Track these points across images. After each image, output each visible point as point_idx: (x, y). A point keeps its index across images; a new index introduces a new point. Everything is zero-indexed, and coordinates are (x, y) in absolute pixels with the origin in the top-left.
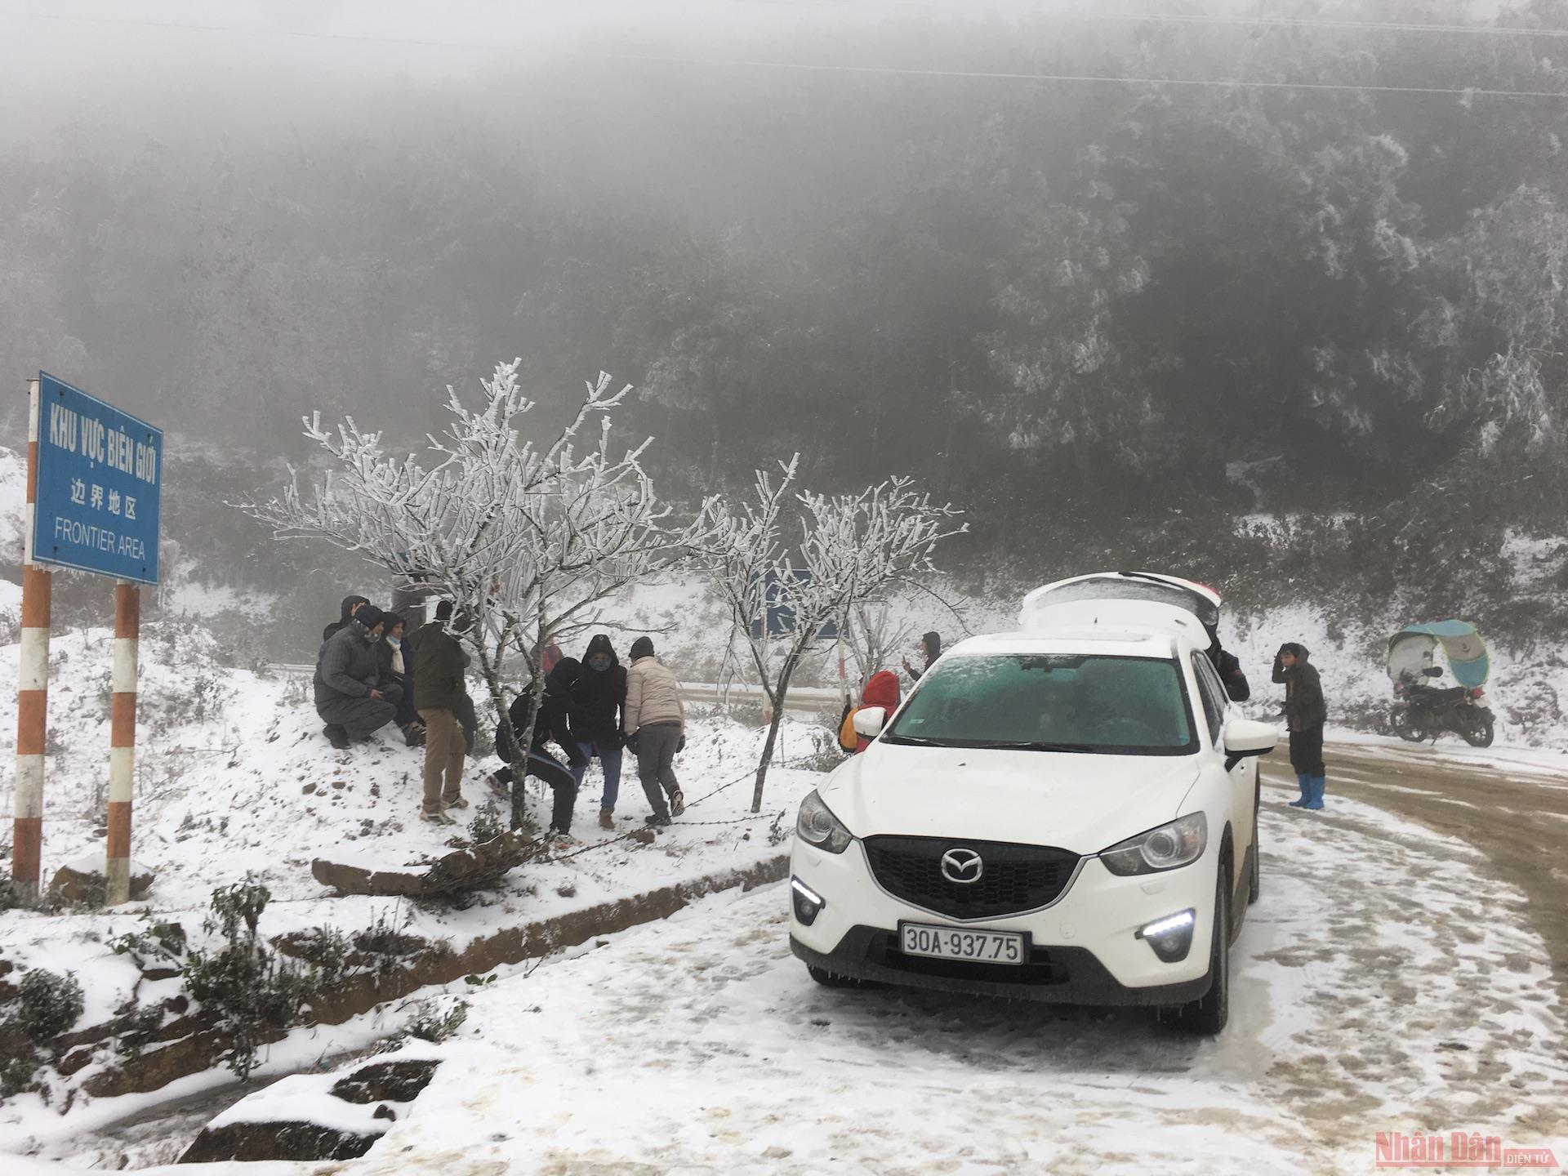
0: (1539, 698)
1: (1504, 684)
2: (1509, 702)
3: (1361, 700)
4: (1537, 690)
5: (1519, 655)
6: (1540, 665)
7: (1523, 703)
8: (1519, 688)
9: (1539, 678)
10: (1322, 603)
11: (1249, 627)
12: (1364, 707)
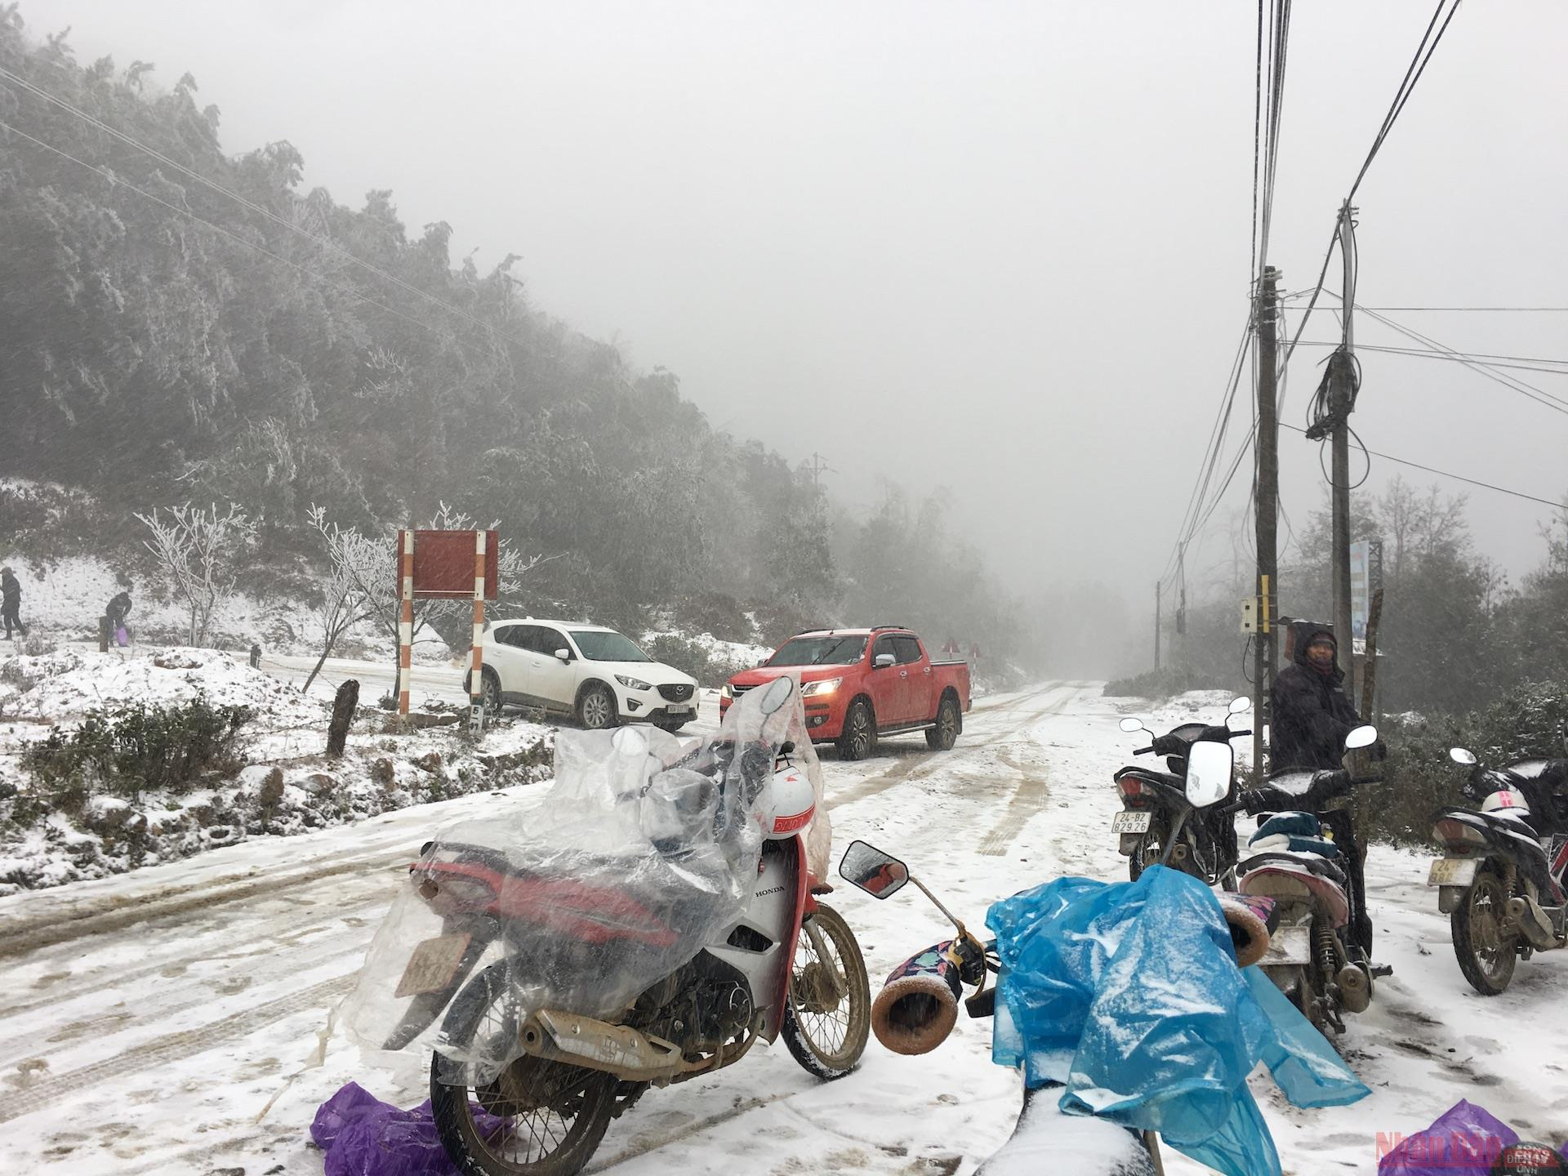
0: (279, 628)
1: (256, 619)
2: (263, 630)
3: (157, 627)
4: (276, 624)
5: (262, 603)
6: (276, 609)
7: (271, 631)
8: (267, 622)
9: (278, 617)
10: (107, 558)
11: (43, 570)
12: (161, 631)
